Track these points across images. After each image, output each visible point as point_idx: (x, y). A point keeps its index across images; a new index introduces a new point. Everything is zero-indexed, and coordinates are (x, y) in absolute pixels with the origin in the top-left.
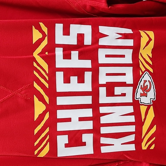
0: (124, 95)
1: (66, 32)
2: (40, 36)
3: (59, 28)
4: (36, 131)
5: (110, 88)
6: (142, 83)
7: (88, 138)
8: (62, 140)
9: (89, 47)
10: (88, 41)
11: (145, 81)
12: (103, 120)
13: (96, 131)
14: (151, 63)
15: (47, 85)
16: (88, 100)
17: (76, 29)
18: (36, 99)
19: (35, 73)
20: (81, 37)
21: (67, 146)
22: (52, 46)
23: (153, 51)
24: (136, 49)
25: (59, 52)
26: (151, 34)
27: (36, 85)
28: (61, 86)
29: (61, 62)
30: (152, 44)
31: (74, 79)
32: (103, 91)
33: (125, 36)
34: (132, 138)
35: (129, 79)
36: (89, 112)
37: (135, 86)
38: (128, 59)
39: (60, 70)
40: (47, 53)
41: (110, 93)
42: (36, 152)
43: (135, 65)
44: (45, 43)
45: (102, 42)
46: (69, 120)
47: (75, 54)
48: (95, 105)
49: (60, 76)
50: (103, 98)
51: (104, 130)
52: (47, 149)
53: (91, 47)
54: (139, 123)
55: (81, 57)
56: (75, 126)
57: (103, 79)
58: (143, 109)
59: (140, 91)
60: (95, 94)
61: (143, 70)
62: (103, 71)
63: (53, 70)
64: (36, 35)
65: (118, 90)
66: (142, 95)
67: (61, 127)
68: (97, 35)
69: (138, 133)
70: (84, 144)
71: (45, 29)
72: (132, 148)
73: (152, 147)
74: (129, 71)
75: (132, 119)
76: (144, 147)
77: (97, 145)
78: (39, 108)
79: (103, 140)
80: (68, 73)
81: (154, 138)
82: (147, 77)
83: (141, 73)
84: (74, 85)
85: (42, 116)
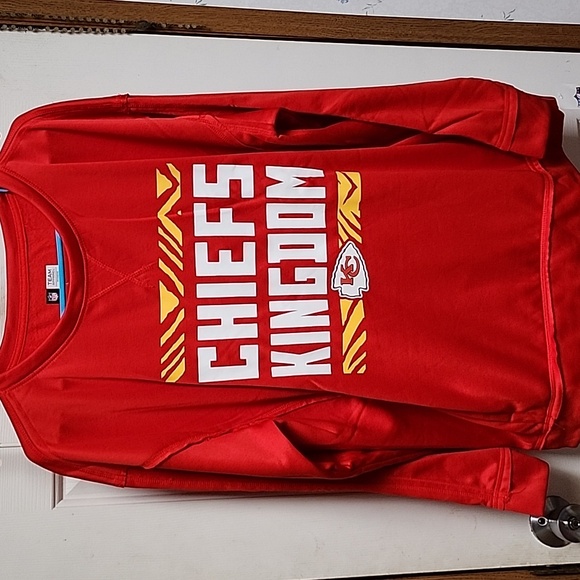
0: (312, 281)
1: (211, 177)
2: (169, 185)
3: (199, 171)
4: (163, 340)
5: (288, 270)
6: (343, 262)
7: (250, 353)
8: (206, 355)
9: (251, 201)
10: (247, 191)
11: (348, 258)
12: (275, 323)
13: (263, 341)
14: (359, 227)
15: (180, 265)
16: (250, 290)
17: (226, 172)
18: (162, 288)
19: (161, 245)
20: (235, 185)
21: (213, 364)
22: (188, 201)
23: (362, 206)
24: (331, 203)
25: (200, 211)
26: (356, 177)
27: (162, 265)
28: (203, 267)
29: (202, 227)
30: (358, 193)
31: (225, 255)
32: (274, 274)
33: (311, 182)
34: (326, 353)
35: (320, 253)
36: (251, 310)
37: (330, 265)
38: (319, 220)
39: (202, 239)
40: (180, 213)
41: (288, 277)
42: (163, 374)
43: (331, 231)
44: (176, 196)
45: (272, 192)
46: (218, 322)
47: (226, 213)
48: (262, 299)
49: (201, 250)
50: (276, 286)
51: (276, 340)
52: (181, 369)
53: (254, 201)
54: (336, 328)
55: (238, 217)
56: (228, 331)
57: (275, 255)
58: (345, 305)
59: (339, 275)
60: (261, 279)
61: (345, 238)
62: (274, 241)
63: (190, 240)
64: (163, 184)
65: (301, 273)
66: (343, 282)
67: (204, 333)
68: (262, 182)
69: (336, 344)
70: (244, 362)
71: (177, 175)
72: (326, 369)
73: (362, 370)
74: (320, 241)
75: (325, 321)
76: (347, 369)
77: (265, 364)
78: (168, 302)
79: (275, 357)
80: (216, 245)
81: (364, 355)
82: (351, 251)
83: (340, 244)
84: (225, 265)
85: (172, 316)
